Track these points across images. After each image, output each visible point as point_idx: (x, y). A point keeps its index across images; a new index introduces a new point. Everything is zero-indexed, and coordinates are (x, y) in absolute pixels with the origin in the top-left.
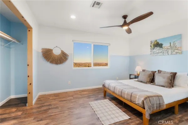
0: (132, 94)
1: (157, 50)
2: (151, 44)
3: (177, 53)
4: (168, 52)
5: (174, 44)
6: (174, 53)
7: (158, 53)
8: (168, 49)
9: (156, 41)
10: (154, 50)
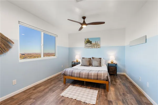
0: (89, 74)
1: (89, 45)
2: (85, 40)
3: (98, 47)
4: (94, 47)
5: (97, 42)
6: (97, 47)
7: (89, 47)
8: (94, 45)
9: (88, 39)
10: (87, 45)
